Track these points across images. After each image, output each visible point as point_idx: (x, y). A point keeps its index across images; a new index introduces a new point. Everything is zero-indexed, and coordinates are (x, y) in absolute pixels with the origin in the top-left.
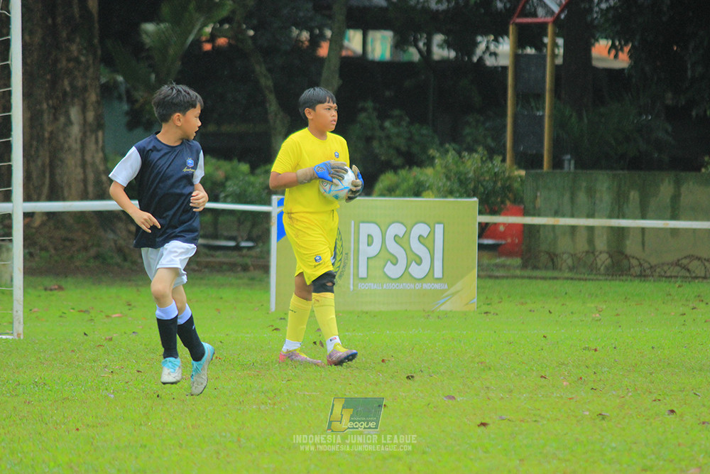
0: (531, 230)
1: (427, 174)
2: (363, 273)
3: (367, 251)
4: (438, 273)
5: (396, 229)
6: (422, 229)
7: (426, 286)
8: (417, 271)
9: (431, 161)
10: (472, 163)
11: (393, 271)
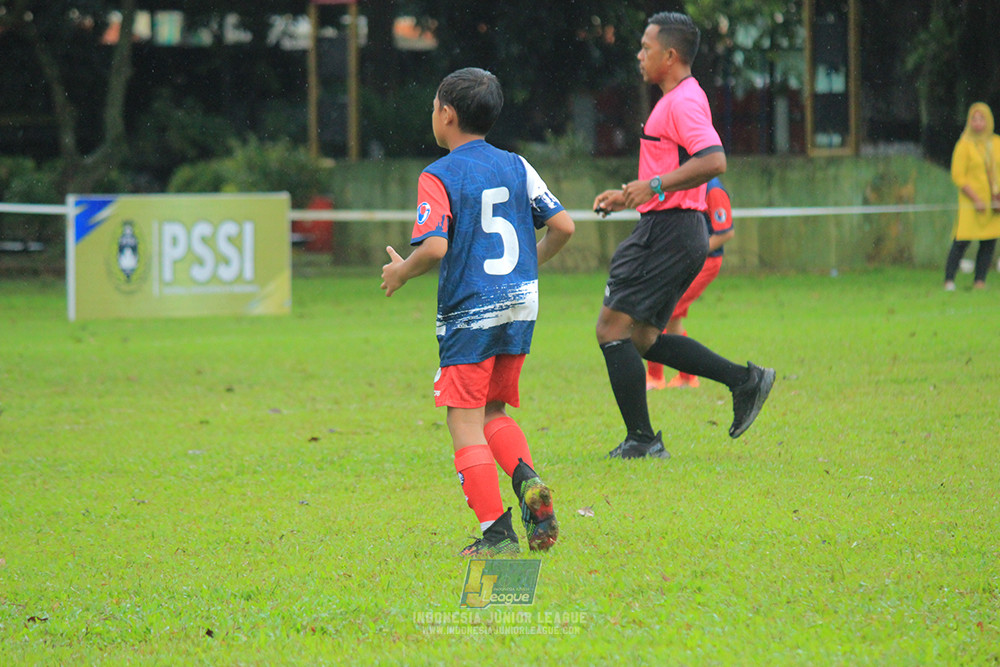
0: (342, 227)
1: (227, 166)
2: (168, 275)
3: (172, 253)
4: (248, 273)
5: (203, 229)
6: (229, 228)
7: (238, 289)
8: (227, 273)
9: (228, 152)
10: (276, 154)
11: (200, 273)
